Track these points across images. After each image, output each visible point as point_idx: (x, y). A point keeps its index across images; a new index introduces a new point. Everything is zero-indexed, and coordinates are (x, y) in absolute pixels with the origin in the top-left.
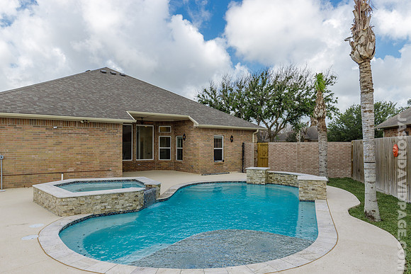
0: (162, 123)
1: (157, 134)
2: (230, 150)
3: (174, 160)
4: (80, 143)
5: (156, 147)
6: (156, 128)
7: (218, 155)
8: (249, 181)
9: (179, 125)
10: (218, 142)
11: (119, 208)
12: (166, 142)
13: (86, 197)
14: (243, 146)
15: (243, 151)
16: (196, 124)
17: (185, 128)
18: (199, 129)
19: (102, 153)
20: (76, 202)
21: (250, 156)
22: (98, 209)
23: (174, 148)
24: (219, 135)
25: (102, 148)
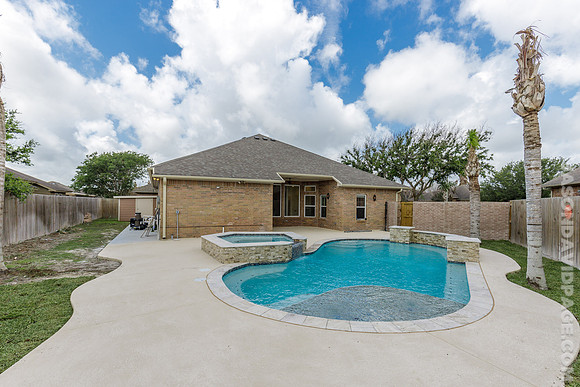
0: (308, 183)
1: (303, 193)
2: (372, 209)
3: (319, 217)
4: (237, 201)
5: (302, 205)
6: (302, 188)
7: (360, 214)
8: (393, 239)
9: (323, 184)
10: (360, 201)
11: (271, 259)
12: (311, 200)
13: (243, 248)
14: (386, 205)
15: (386, 210)
16: (340, 184)
17: (329, 188)
18: (342, 188)
19: (256, 210)
20: (236, 251)
21: (393, 215)
22: (253, 259)
23: (318, 206)
24: (362, 194)
25: (256, 205)
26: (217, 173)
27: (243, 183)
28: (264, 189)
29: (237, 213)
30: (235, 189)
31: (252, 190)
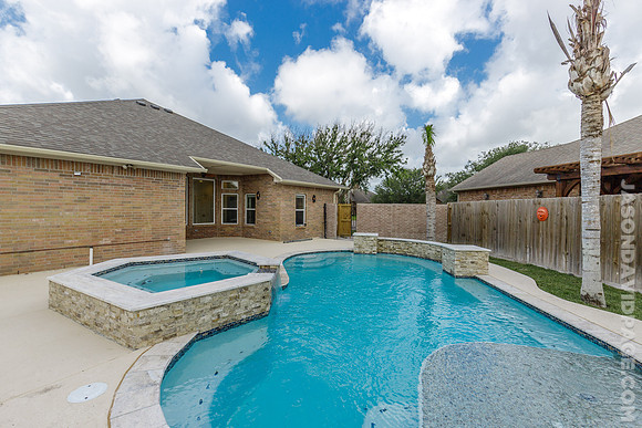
0: (226, 177)
1: (219, 191)
2: (312, 211)
4: (120, 199)
5: (218, 207)
6: (219, 184)
7: (299, 219)
8: (357, 250)
9: (252, 180)
10: (299, 202)
11: (241, 314)
12: (231, 201)
14: (325, 208)
15: (325, 213)
16: (278, 178)
17: (260, 184)
18: (280, 185)
19: (157, 215)
20: (167, 314)
21: (333, 222)
22: (207, 321)
23: (241, 209)
24: (301, 194)
25: (156, 208)
26: (75, 146)
27: (132, 169)
28: (170, 181)
29: (119, 221)
30: (115, 178)
31: (149, 182)
